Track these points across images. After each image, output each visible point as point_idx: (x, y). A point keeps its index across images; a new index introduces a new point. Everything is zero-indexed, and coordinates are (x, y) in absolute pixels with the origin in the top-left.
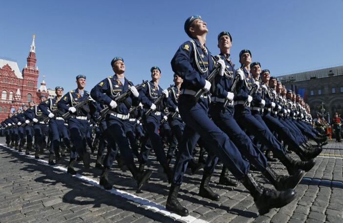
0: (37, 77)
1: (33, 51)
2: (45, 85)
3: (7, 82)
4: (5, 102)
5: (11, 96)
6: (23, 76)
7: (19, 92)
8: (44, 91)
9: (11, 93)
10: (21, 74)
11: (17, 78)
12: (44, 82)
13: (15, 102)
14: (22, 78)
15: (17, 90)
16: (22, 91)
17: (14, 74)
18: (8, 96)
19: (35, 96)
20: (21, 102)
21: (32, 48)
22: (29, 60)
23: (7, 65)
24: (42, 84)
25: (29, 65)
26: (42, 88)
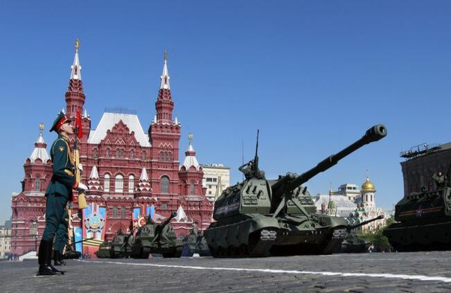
0: (178, 140)
1: (166, 87)
2: (193, 154)
3: (122, 158)
4: (122, 197)
5: (131, 185)
6: (151, 141)
7: (144, 176)
8: (193, 167)
9: (131, 177)
10: (146, 138)
11: (140, 147)
12: (191, 149)
13: (140, 195)
14: (148, 145)
15: (140, 171)
16: (150, 172)
17: (134, 140)
18: (126, 185)
19: (176, 179)
20: (150, 195)
21: (163, 81)
22: (159, 106)
23: (121, 122)
24: (188, 154)
25: (159, 116)
26: (189, 162)
